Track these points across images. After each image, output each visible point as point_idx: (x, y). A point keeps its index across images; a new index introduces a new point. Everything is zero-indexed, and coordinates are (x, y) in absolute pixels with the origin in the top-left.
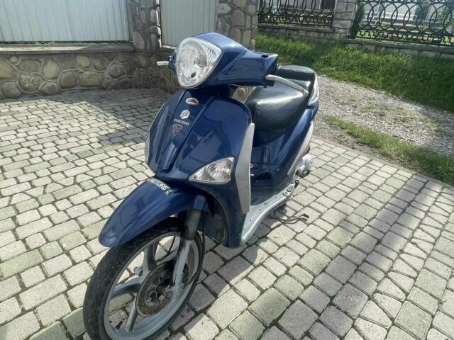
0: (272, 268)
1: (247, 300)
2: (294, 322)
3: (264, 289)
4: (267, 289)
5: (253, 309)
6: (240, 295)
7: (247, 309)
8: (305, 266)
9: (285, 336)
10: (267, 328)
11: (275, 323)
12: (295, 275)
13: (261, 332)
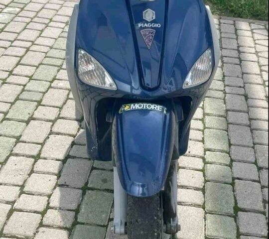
0: (190, 166)
1: (199, 206)
2: (249, 199)
3: (202, 187)
4: (204, 186)
5: (211, 209)
6: (189, 205)
7: (206, 213)
8: (214, 148)
9: (253, 214)
10: (235, 217)
11: (237, 209)
12: (213, 160)
13: (234, 224)
